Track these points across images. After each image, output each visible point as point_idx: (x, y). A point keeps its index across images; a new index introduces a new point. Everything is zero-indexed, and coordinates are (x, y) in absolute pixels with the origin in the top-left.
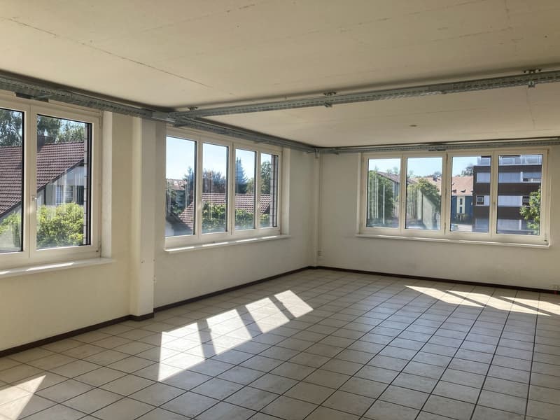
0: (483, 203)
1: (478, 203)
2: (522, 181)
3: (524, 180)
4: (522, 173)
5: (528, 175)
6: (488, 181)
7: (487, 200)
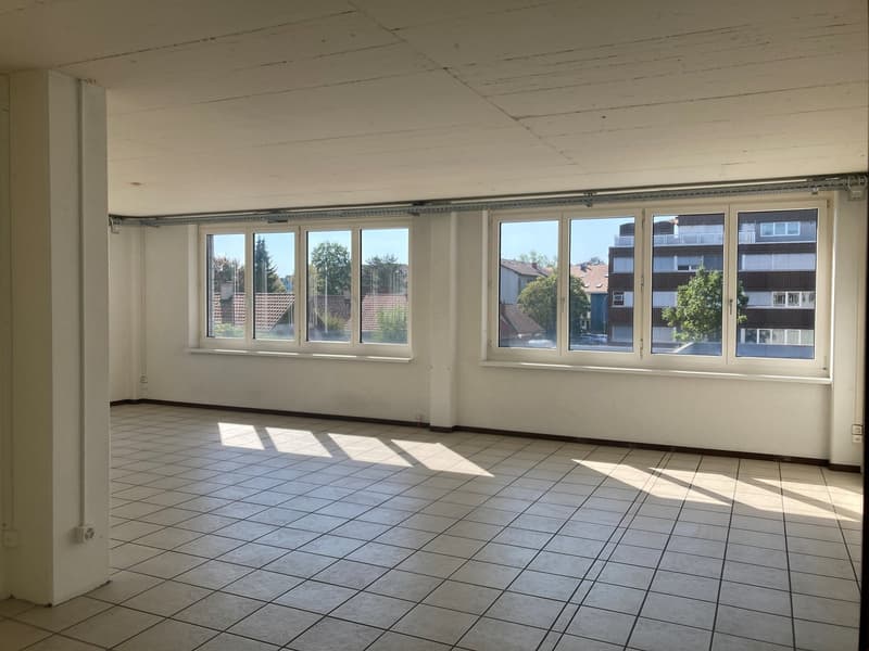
0: (622, 303)
1: (616, 303)
2: (676, 269)
3: (680, 268)
4: (676, 258)
5: (685, 261)
6: (629, 270)
7: (628, 299)
